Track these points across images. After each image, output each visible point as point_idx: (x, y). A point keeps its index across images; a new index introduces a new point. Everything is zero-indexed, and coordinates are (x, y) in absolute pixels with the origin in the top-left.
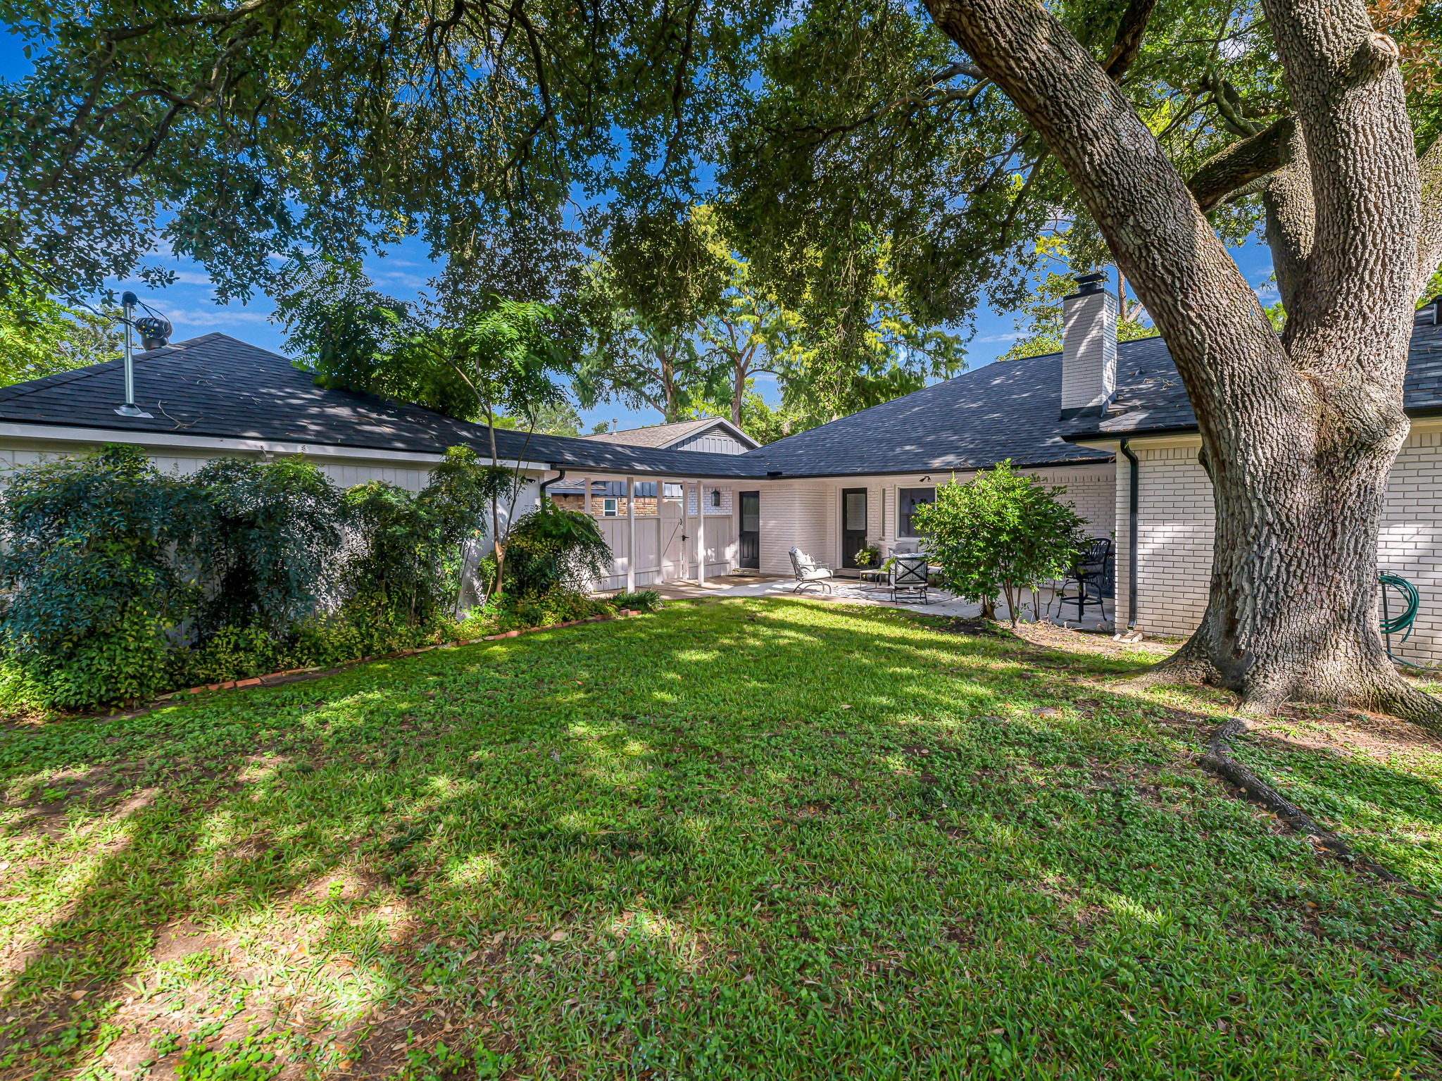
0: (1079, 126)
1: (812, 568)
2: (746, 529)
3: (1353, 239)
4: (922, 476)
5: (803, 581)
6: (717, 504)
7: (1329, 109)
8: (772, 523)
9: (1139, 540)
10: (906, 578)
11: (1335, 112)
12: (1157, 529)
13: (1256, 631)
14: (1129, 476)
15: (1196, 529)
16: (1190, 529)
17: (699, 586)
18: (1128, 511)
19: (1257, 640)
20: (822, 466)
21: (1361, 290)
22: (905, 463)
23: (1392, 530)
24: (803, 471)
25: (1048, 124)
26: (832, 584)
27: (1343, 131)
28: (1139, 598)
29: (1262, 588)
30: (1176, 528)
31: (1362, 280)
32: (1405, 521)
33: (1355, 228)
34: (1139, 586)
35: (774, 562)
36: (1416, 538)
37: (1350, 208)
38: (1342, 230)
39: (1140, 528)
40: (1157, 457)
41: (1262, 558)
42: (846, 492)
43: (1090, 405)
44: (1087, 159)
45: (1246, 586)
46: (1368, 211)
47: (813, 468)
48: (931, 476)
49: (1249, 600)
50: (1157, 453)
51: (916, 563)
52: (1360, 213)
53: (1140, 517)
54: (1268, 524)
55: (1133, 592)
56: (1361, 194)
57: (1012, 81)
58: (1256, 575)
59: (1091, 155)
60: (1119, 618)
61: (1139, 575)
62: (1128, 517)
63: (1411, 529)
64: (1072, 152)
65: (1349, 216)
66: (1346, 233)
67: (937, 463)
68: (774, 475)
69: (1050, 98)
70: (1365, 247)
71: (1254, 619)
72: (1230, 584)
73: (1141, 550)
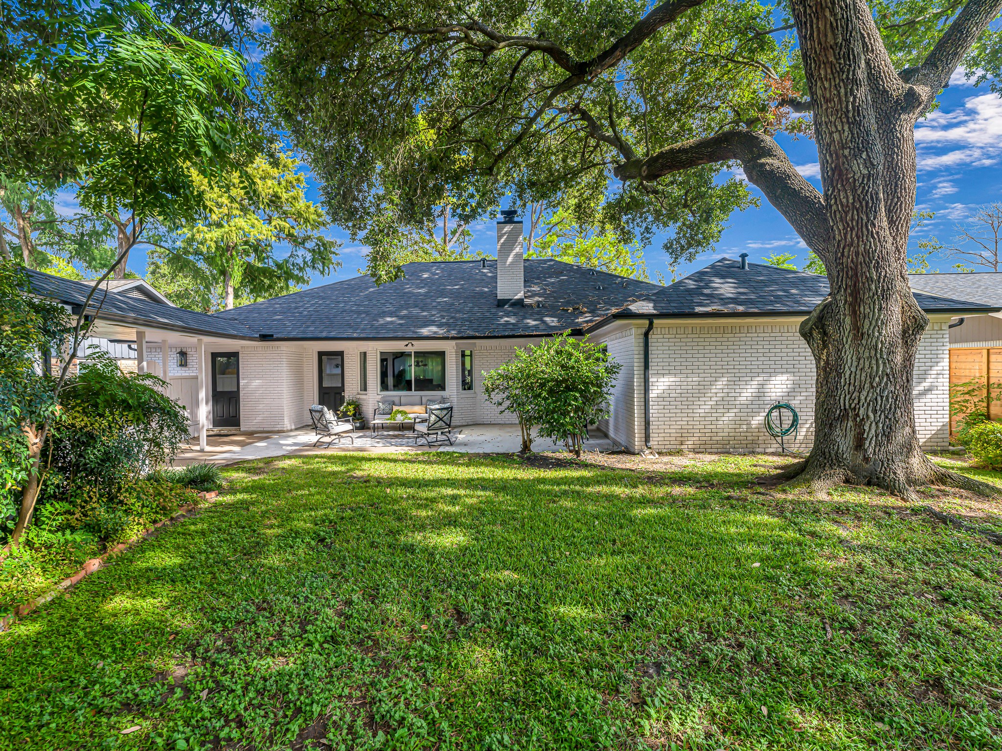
0: (854, 71)
1: (334, 423)
2: (219, 389)
3: (896, 204)
4: (406, 342)
5: (330, 435)
6: (183, 364)
7: (891, 123)
8: (256, 383)
9: (651, 388)
10: (437, 425)
11: (894, 125)
12: (660, 380)
13: (879, 444)
14: (642, 344)
15: (683, 379)
16: (678, 379)
17: (202, 451)
18: (643, 368)
19: (879, 450)
20: (311, 331)
21: (897, 235)
22: (395, 331)
23: (777, 378)
24: (294, 334)
25: (834, 61)
26: (354, 435)
27: (898, 138)
28: (651, 427)
29: (883, 416)
30: (671, 379)
31: (897, 229)
32: (782, 373)
33: (898, 198)
34: (651, 419)
35: (259, 419)
36: (788, 382)
37: (896, 185)
38: (890, 197)
39: (651, 380)
40: (659, 332)
41: (882, 397)
42: (321, 354)
43: (516, 297)
44: (851, 100)
45: (871, 415)
46: (905, 188)
47: (304, 332)
48: (414, 342)
49: (874, 424)
50: (659, 330)
51: (445, 412)
52: (901, 189)
53: (650, 372)
54: (887, 374)
55: (647, 423)
56: (903, 178)
57: (828, 14)
58: (878, 408)
59: (855, 97)
60: (638, 442)
61: (651, 411)
62: (642, 372)
63: (784, 377)
64: (842, 91)
65: (896, 190)
66: (892, 200)
67: (425, 331)
68: (265, 338)
69: (846, 40)
70: (901, 210)
71: (877, 436)
72: (857, 415)
73: (653, 394)
